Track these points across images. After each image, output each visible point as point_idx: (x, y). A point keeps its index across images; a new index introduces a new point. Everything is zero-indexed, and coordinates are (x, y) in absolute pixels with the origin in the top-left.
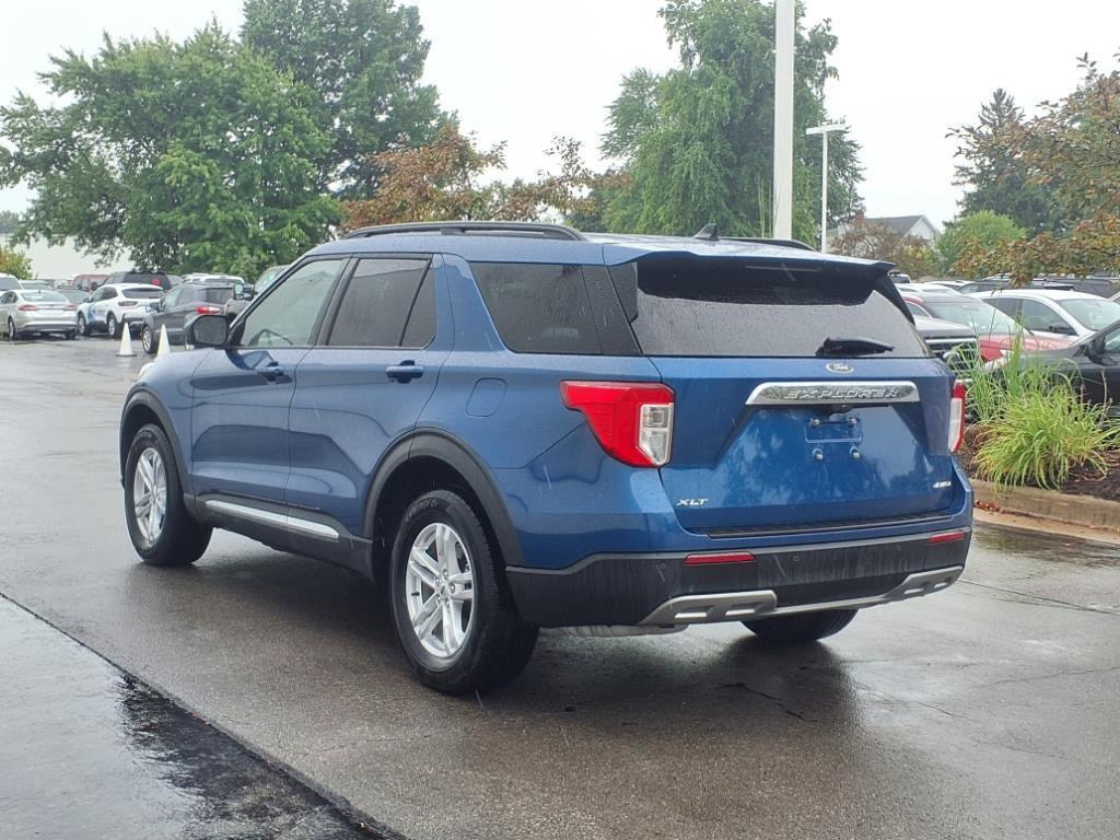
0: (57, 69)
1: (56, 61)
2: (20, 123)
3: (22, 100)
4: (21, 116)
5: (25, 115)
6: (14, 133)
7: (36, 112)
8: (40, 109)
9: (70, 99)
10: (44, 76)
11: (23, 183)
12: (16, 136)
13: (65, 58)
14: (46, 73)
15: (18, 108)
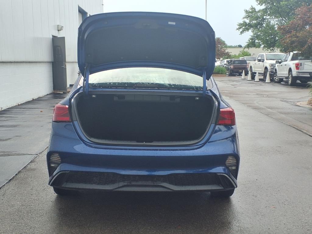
2: (250, 14)
3: (252, 9)
5: (252, 12)
6: (248, 17)
7: (255, 11)
8: (256, 11)
9: (263, 7)
11: (250, 31)
12: (248, 18)
15: (250, 10)
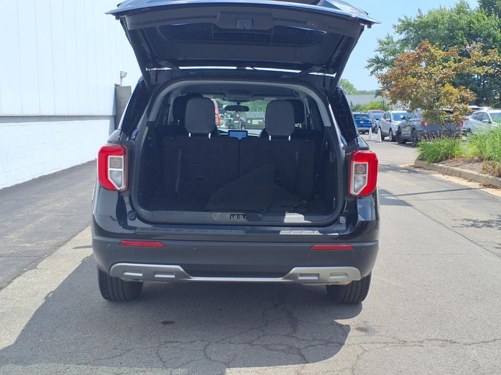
0: (400, 23)
1: (400, 20)
3: (388, 38)
4: (386, 44)
5: (388, 44)
6: (382, 50)
8: (394, 41)
10: (395, 26)
13: (404, 19)
14: (396, 25)
